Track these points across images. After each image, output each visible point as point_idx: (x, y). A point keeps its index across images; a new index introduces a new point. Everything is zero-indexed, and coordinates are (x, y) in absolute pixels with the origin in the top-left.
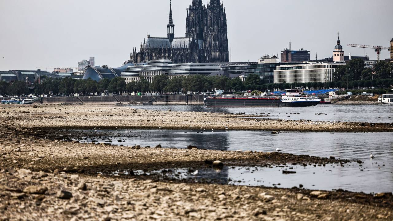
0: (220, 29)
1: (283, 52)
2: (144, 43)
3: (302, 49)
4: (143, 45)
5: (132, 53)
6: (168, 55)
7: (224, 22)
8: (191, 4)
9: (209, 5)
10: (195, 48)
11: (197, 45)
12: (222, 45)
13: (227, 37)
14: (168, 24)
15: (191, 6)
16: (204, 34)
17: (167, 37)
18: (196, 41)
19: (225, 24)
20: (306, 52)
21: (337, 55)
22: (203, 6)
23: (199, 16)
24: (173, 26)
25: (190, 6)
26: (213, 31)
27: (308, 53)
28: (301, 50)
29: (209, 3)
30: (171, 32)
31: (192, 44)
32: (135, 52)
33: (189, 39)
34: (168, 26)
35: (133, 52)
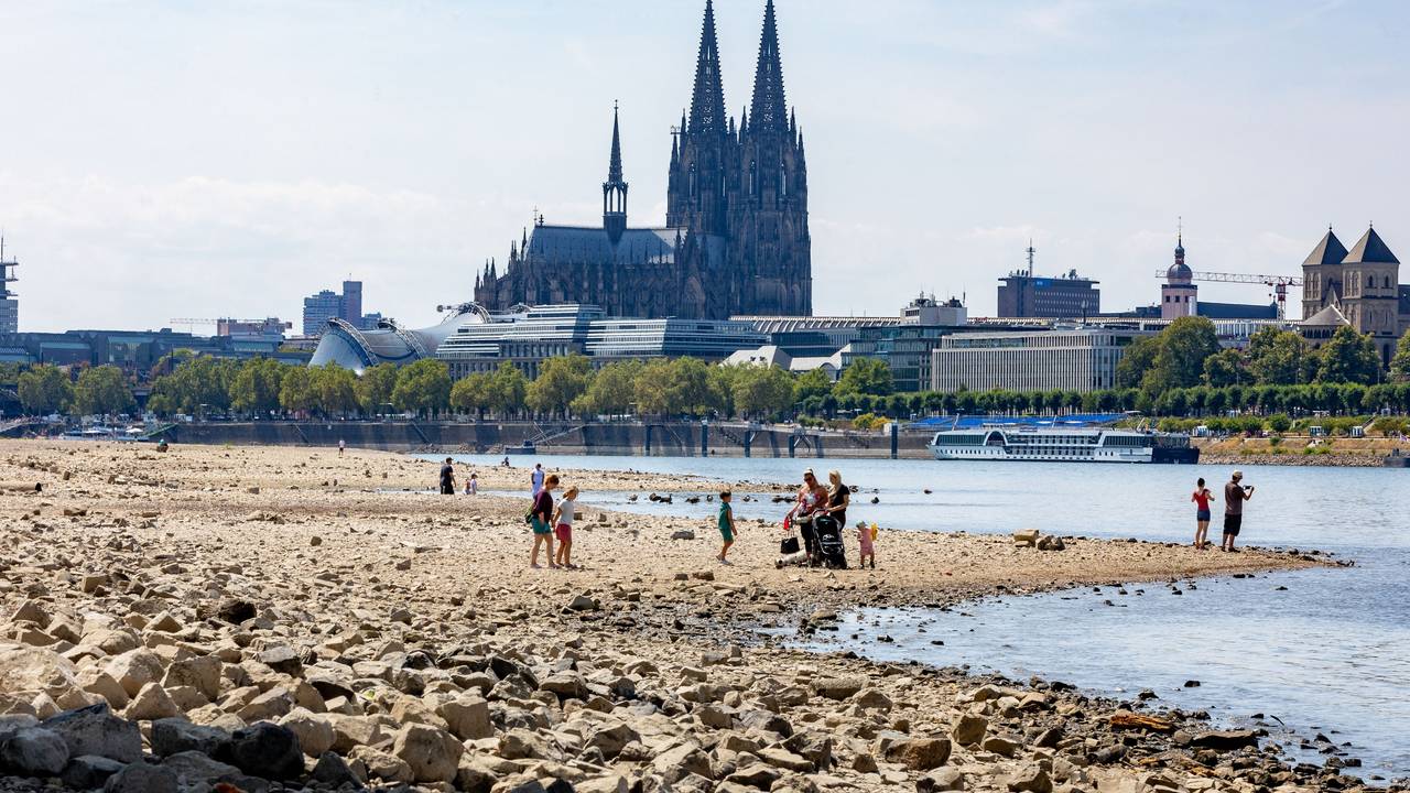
0: (785, 202)
1: (1004, 284)
2: (524, 243)
3: (1073, 273)
4: (519, 251)
5: (481, 279)
6: (605, 287)
7: (798, 177)
8: (688, 115)
9: (748, 117)
10: (694, 265)
11: (704, 256)
12: (789, 257)
13: (806, 227)
14: (606, 180)
15: (688, 120)
16: (730, 214)
17: (600, 224)
18: (699, 240)
19: (800, 185)
20: (1087, 284)
21: (1173, 299)
22: (728, 120)
23: (714, 153)
24: (624, 188)
25: (684, 119)
26: (761, 208)
27: (1094, 287)
28: (1067, 277)
29: (748, 112)
30: (615, 209)
31: (685, 252)
32: (490, 275)
33: (676, 232)
34: (607, 188)
35: (486, 274)
